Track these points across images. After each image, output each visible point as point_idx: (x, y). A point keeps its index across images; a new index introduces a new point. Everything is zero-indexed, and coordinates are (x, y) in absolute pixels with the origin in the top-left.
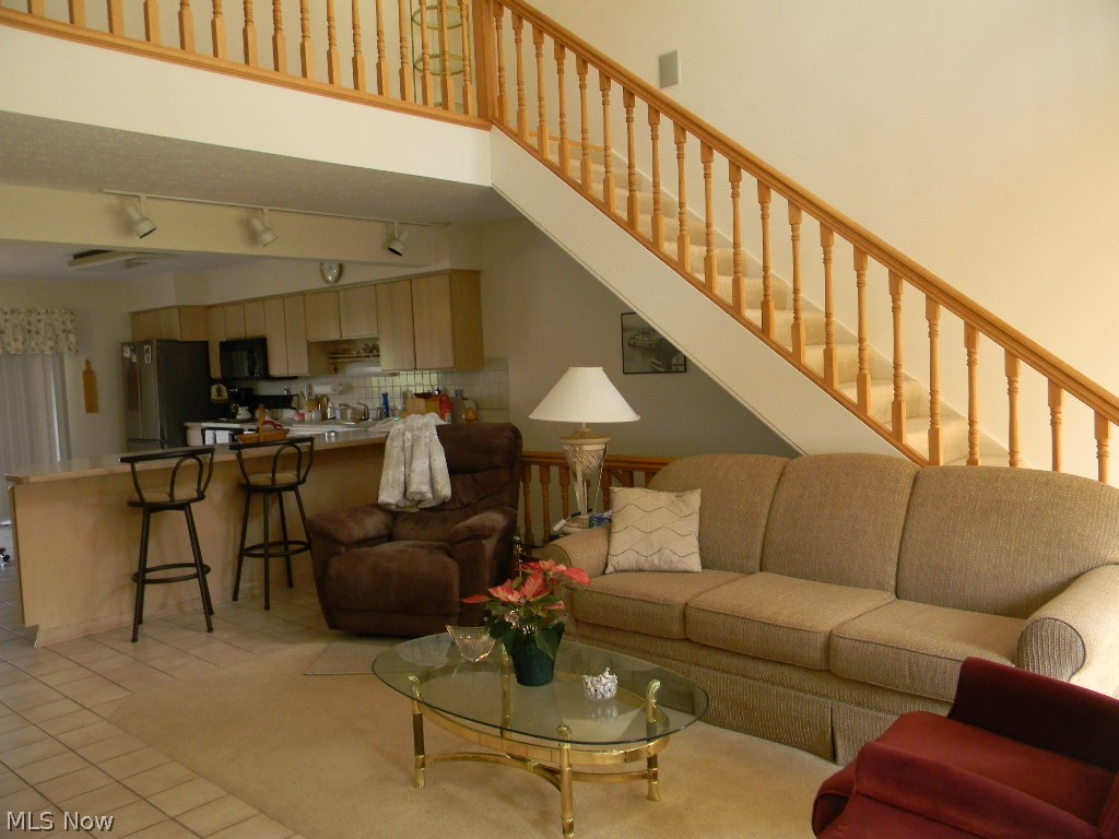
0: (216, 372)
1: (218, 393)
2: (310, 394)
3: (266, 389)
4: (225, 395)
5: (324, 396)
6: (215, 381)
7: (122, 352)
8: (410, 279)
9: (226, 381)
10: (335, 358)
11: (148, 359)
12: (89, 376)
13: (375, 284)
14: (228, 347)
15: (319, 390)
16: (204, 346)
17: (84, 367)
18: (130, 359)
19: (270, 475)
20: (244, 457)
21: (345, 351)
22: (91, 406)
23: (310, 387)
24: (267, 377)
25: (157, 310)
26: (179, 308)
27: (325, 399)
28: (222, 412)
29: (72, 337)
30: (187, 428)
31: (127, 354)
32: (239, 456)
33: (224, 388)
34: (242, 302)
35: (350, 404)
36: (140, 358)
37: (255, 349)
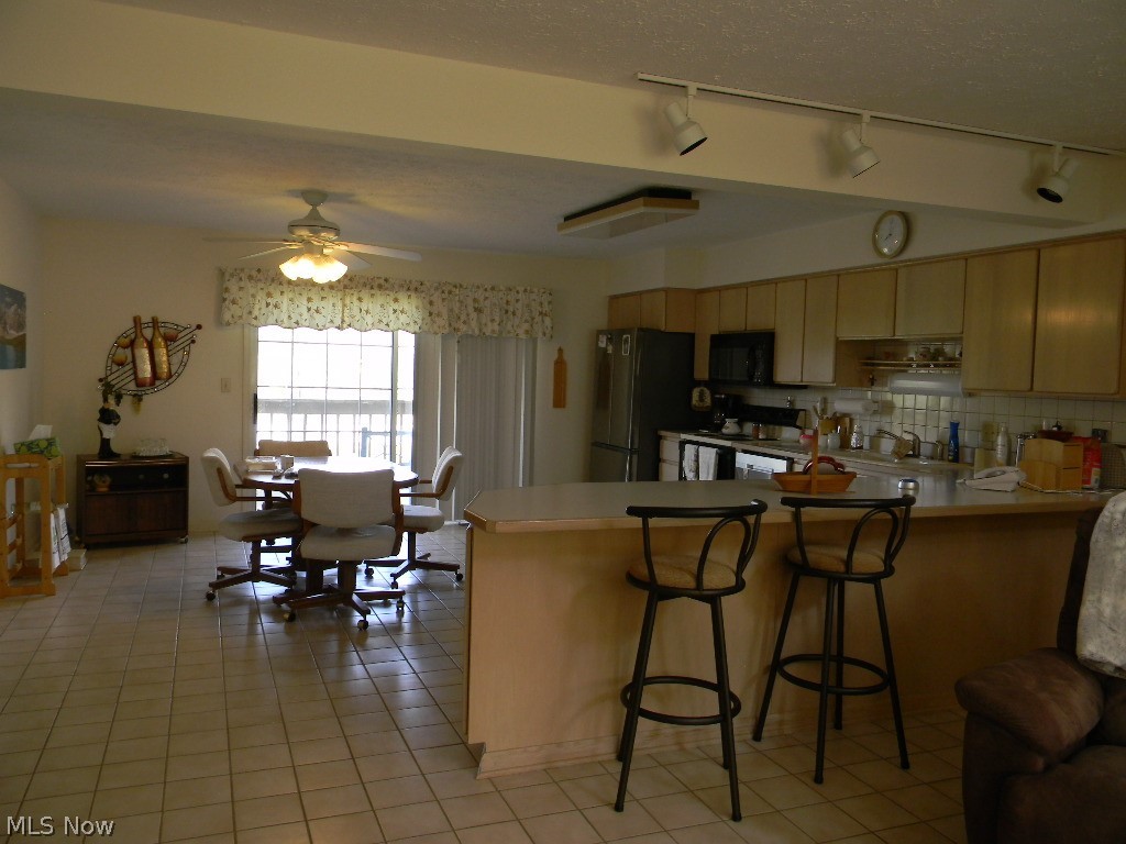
0: (702, 370)
1: (700, 398)
2: (824, 411)
3: (762, 398)
4: (708, 401)
5: (845, 415)
6: (698, 383)
7: (598, 339)
8: (1037, 248)
9: (712, 384)
10: (873, 365)
11: (626, 351)
12: (560, 366)
13: (966, 258)
14: (720, 341)
15: (840, 406)
16: (689, 339)
17: (556, 356)
18: (605, 350)
19: (844, 554)
20: (804, 518)
21: (888, 356)
22: (559, 401)
23: (825, 401)
24: (770, 383)
25: (640, 293)
26: (666, 290)
27: (847, 420)
28: (703, 423)
29: (548, 321)
30: (660, 437)
31: (602, 344)
32: (797, 516)
33: (707, 393)
34: (746, 286)
35: (887, 429)
36: (617, 350)
37: (760, 346)
